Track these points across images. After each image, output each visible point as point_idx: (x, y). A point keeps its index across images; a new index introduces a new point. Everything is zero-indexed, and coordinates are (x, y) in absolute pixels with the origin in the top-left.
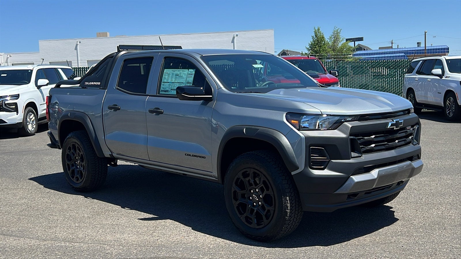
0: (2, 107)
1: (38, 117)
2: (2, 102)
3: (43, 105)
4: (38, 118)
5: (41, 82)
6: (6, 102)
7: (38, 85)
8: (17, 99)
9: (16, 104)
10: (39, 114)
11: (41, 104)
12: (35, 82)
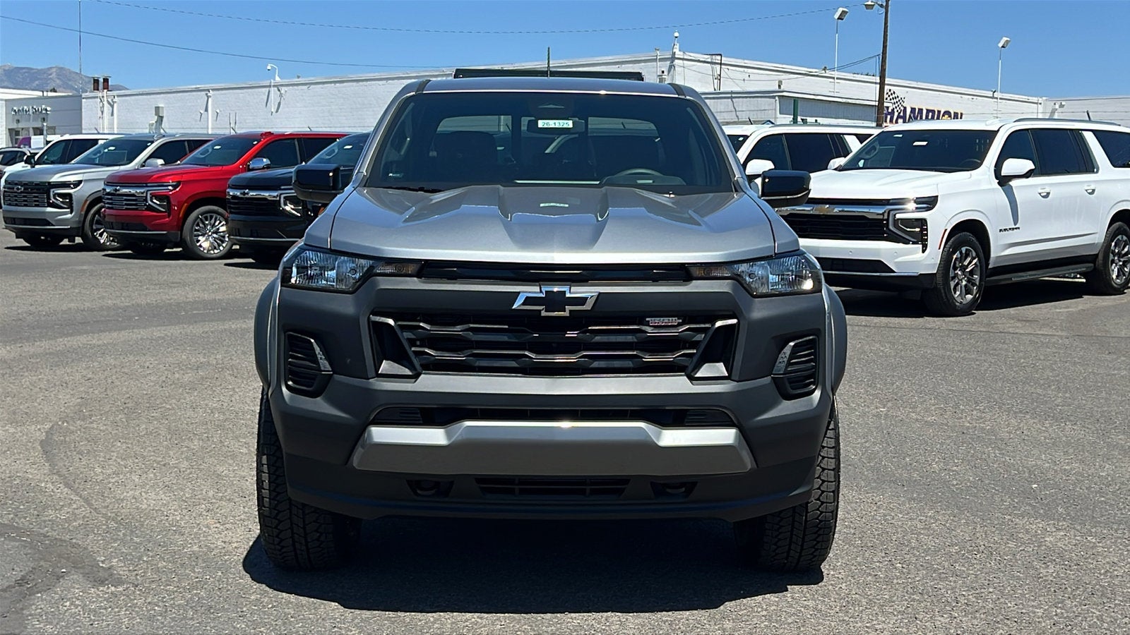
0: (888, 227)
1: (987, 264)
2: (888, 216)
3: (1010, 231)
4: (990, 267)
5: (1013, 166)
6: (898, 216)
7: (1002, 174)
8: (928, 209)
9: (922, 222)
10: (993, 255)
11: (1003, 228)
12: (995, 167)
